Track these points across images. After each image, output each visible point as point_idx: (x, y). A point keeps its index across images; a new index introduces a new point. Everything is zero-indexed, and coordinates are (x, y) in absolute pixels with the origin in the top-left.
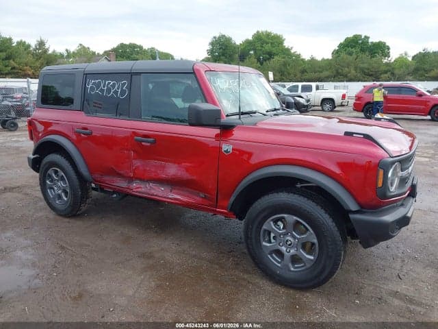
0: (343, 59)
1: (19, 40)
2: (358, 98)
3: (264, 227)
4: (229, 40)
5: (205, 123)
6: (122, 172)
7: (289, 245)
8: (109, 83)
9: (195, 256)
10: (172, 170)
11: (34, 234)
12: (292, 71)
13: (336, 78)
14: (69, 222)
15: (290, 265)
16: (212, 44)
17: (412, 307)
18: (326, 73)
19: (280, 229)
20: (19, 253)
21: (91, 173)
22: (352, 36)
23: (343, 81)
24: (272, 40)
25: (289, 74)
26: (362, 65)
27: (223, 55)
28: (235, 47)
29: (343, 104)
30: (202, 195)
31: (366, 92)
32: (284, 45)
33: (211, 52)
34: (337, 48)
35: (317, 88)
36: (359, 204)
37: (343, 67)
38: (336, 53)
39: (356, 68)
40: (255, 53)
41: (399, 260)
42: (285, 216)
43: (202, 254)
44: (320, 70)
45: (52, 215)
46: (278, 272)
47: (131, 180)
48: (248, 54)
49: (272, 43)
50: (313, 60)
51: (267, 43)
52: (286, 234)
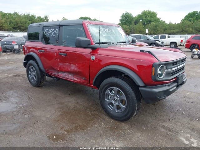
0: (186, 23)
1: (38, 16)
2: (188, 42)
3: (106, 92)
4: (130, 15)
5: (82, 46)
6: (55, 68)
7: (116, 100)
8: (52, 30)
9: (81, 105)
10: (73, 67)
11: (21, 92)
12: (159, 29)
13: (182, 33)
14: (36, 89)
15: (116, 110)
16: (122, 17)
17: (169, 132)
18: (177, 30)
19: (112, 94)
20: (13, 99)
21: (44, 68)
22: (192, 12)
23: (185, 34)
24: (151, 14)
25: (158, 31)
26: (196, 26)
27: (127, 22)
28: (133, 18)
29: (181, 45)
30: (84, 78)
31: (192, 39)
32: (157, 17)
33: (121, 20)
34: (184, 18)
35: (169, 37)
36: (144, 83)
37: (185, 27)
38: (183, 20)
39: (192, 28)
40: (143, 21)
41: (174, 113)
42: (114, 87)
43: (84, 104)
44: (174, 29)
45: (30, 86)
46: (111, 113)
47: (59, 71)
48: (139, 21)
49: (151, 16)
50: (170, 24)
51: (148, 16)
52: (114, 96)
